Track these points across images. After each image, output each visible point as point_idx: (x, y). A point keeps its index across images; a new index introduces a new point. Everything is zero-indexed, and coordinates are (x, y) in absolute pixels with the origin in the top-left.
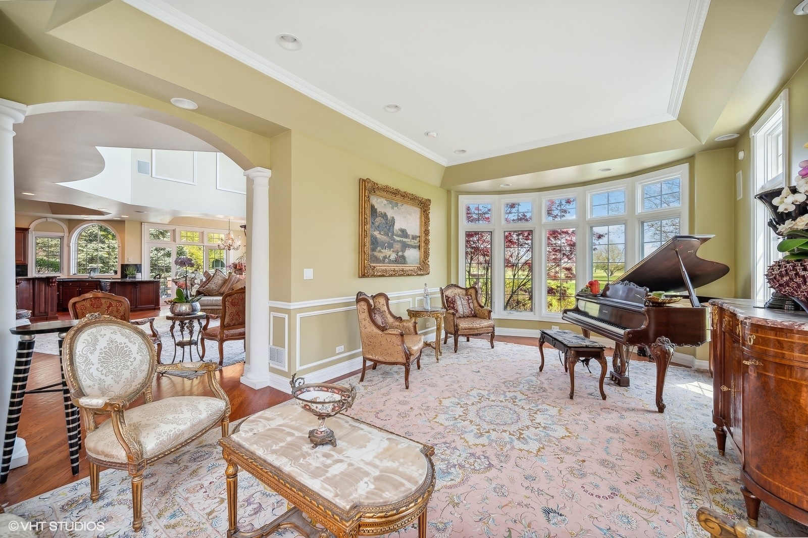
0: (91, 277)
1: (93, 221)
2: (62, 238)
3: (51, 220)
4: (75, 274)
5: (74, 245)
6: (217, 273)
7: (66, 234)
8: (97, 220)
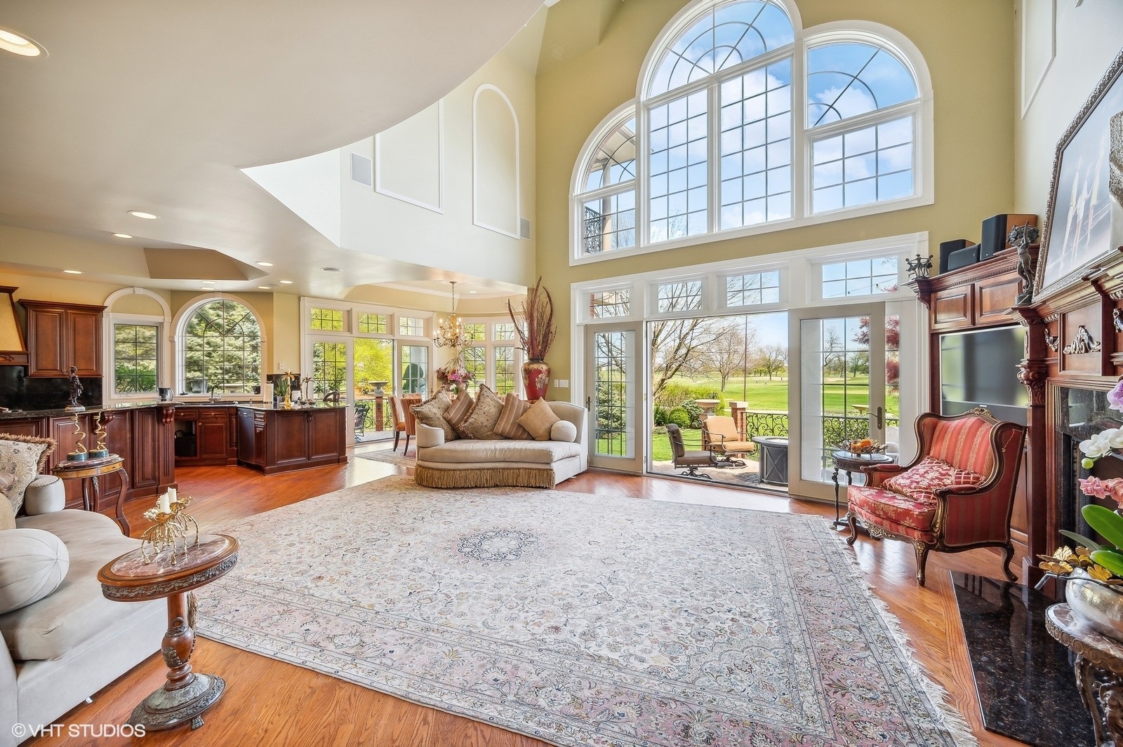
0: (215, 400)
1: (216, 294)
2: (158, 327)
3: (139, 291)
4: (183, 394)
5: (180, 338)
6: (484, 392)
7: (168, 319)
8: (222, 292)
